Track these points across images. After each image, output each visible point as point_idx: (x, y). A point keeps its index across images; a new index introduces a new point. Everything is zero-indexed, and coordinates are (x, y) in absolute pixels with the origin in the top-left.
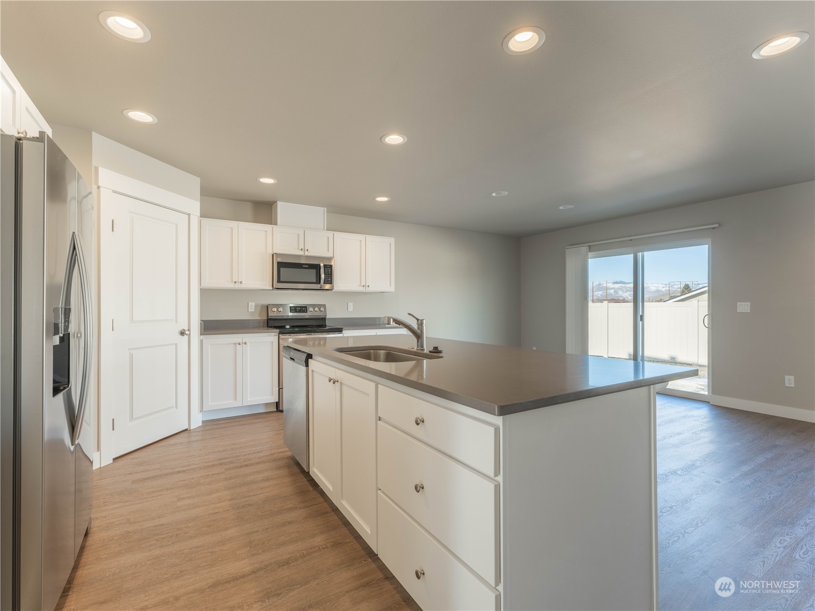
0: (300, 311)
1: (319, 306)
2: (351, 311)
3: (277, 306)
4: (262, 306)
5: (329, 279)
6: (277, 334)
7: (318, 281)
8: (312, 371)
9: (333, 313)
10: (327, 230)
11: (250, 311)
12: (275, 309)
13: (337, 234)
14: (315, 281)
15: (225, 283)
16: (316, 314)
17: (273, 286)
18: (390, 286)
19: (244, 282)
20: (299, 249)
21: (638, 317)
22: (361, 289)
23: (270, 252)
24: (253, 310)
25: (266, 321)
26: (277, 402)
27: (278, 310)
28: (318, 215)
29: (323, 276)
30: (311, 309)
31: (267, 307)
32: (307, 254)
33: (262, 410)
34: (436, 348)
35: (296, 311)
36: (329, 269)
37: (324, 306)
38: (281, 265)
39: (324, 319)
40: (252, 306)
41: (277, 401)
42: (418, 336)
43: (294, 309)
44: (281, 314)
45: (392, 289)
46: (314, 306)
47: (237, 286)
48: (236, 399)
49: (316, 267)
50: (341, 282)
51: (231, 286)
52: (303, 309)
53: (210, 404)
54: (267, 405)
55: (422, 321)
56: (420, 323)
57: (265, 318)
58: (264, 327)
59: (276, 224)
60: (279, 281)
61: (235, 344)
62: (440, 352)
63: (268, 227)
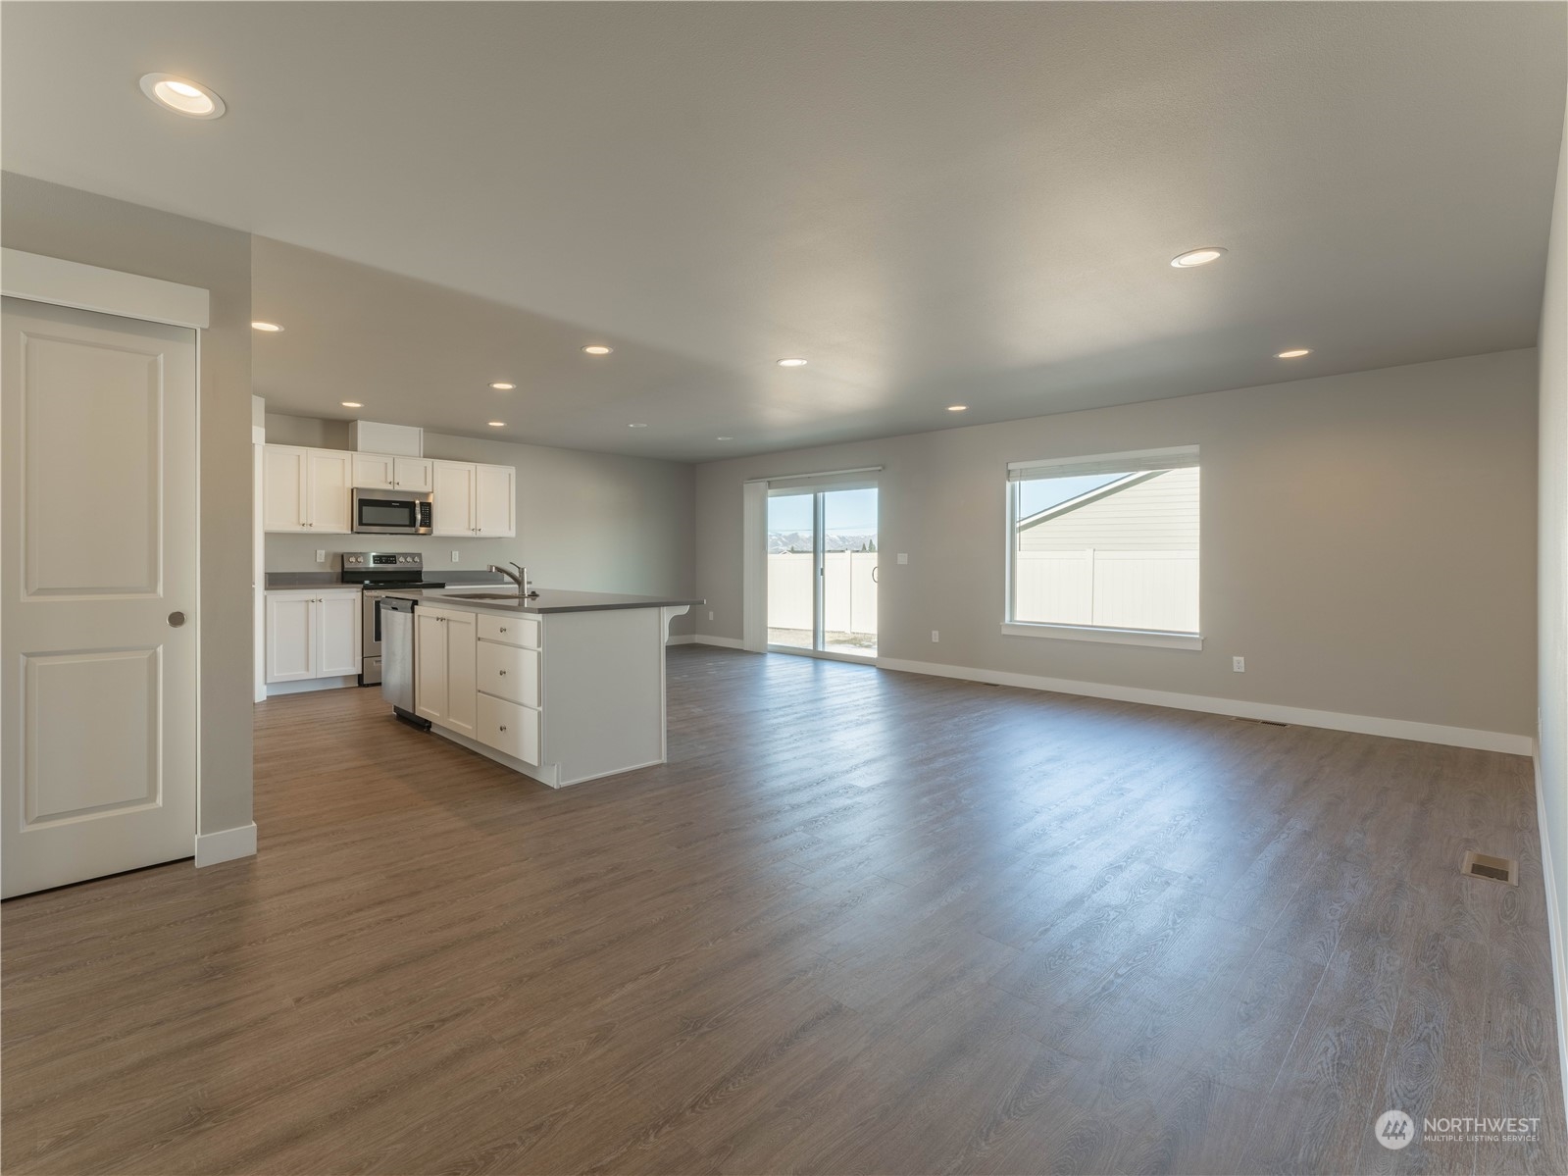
0: (386, 562)
1: (413, 555)
2: (456, 561)
3: (356, 555)
4: (335, 555)
5: (427, 521)
6: (360, 590)
7: (413, 523)
8: (419, 616)
9: (431, 565)
10: (424, 457)
11: (319, 560)
12: (353, 559)
13: (437, 462)
14: (408, 523)
15: (290, 526)
16: (408, 565)
17: (352, 529)
18: (510, 529)
19: (314, 524)
20: (386, 482)
21: (818, 572)
22: (470, 534)
23: (349, 486)
24: (323, 560)
25: (340, 576)
26: (359, 675)
27: (357, 560)
28: (412, 437)
29: (419, 517)
30: (402, 559)
31: (342, 556)
32: (397, 488)
33: (339, 685)
34: (533, 592)
35: (381, 562)
36: (427, 508)
37: (419, 555)
38: (363, 503)
39: (419, 573)
40: (321, 556)
41: (360, 672)
42: (519, 582)
43: (379, 559)
44: (360, 566)
45: (512, 534)
46: (405, 555)
47: (305, 530)
48: (308, 670)
49: (411, 506)
50: (442, 525)
51: (298, 529)
52: (390, 559)
53: (277, 675)
54: (346, 678)
55: (523, 569)
56: (521, 571)
57: (339, 570)
58: (337, 582)
59: (356, 450)
60: (361, 523)
61: (307, 601)
62: (537, 596)
63: (345, 455)
